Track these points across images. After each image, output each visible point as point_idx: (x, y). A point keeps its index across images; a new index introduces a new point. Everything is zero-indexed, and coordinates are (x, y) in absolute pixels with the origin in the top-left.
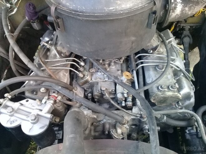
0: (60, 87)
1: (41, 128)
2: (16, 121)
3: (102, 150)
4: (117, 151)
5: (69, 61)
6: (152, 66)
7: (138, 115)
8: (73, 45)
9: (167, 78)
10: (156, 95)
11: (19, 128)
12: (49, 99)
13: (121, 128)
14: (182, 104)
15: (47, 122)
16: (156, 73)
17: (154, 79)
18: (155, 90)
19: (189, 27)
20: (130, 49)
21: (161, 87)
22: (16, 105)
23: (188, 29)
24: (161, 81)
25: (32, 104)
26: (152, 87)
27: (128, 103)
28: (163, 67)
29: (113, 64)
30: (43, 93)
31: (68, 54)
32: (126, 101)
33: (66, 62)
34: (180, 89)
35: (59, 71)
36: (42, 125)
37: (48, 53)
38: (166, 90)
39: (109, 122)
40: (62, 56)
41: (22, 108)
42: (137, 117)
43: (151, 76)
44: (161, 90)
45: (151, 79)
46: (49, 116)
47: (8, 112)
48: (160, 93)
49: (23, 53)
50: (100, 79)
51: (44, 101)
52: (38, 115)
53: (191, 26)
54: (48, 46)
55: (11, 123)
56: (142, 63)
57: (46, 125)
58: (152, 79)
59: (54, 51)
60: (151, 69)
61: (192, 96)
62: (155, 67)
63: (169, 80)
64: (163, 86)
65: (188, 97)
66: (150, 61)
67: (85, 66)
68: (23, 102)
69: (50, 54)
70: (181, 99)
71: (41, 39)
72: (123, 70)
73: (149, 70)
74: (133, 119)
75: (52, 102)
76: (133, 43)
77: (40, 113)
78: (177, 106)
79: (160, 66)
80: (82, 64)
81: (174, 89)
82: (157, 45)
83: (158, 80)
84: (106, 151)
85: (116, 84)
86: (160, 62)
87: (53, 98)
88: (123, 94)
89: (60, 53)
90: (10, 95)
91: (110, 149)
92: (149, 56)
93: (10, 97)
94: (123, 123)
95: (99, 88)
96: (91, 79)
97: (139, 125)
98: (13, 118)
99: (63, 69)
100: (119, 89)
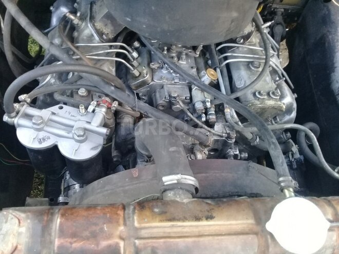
0: (113, 88)
1: (93, 149)
2: (49, 138)
3: (202, 173)
4: (223, 174)
5: (116, 47)
6: (243, 63)
7: (224, 135)
8: (138, 19)
9: (265, 81)
10: (252, 105)
11: (55, 148)
12: (98, 105)
14: (280, 121)
15: (101, 141)
16: (249, 73)
17: (248, 83)
18: (251, 97)
19: (283, 10)
20: (227, 31)
21: (259, 93)
22: (46, 113)
23: (281, 13)
24: (258, 86)
25: (70, 113)
26: (245, 94)
27: (210, 117)
28: (260, 65)
29: (184, 57)
30: (83, 96)
31: (111, 36)
32: (206, 113)
33: (111, 49)
34: (282, 97)
35: (101, 63)
36: (94, 145)
37: (76, 34)
38: (266, 97)
40: (103, 39)
41: (55, 118)
42: (222, 137)
43: (242, 77)
44: (259, 98)
45: (243, 82)
46: (104, 131)
47: (34, 124)
48: (257, 102)
50: (167, 79)
51: (91, 108)
52: (85, 130)
53: (285, 9)
54: (76, 21)
55: (40, 142)
57: (100, 145)
58: (245, 82)
59: (88, 30)
60: (242, 68)
61: (294, 108)
62: (249, 65)
63: (268, 84)
64: (262, 92)
65: (289, 110)
66: (238, 56)
68: (55, 109)
69: (79, 35)
70: (284, 110)
71: (51, 8)
73: (239, 69)
74: (216, 141)
75: (104, 110)
76: (232, 21)
77: (88, 126)
78: (273, 122)
79: (255, 62)
80: (135, 54)
81: (276, 96)
82: (250, 31)
83: (253, 85)
84: (208, 175)
85: (190, 90)
87: (104, 103)
88: (204, 102)
89: (100, 34)
90: (29, 97)
91: (213, 172)
92: (238, 47)
93: (29, 100)
95: (166, 94)
96: (152, 80)
97: (222, 150)
98: (42, 135)
99: (108, 60)
100: (198, 95)
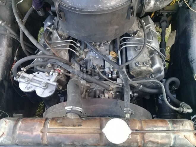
0: (62, 63)
1: (50, 92)
2: (32, 87)
3: (93, 105)
4: (103, 106)
5: (68, 42)
6: (133, 47)
7: (121, 84)
9: (143, 56)
10: (134, 70)
11: (34, 92)
12: (54, 72)
13: (108, 93)
14: (155, 77)
15: (54, 88)
16: (135, 52)
17: (133, 57)
18: (134, 65)
19: (167, 13)
20: (115, 34)
21: (138, 63)
22: (31, 76)
23: (166, 15)
24: (140, 59)
25: (42, 76)
26: (131, 63)
27: (113, 75)
28: (141, 48)
29: (102, 45)
30: (49, 67)
31: (67, 37)
32: (112, 74)
33: (66, 43)
34: (152, 65)
35: (60, 51)
36: (50, 90)
37: (51, 36)
38: (142, 65)
39: (99, 90)
40: (62, 39)
41: (35, 78)
42: (120, 85)
43: (131, 54)
44: (138, 66)
45: (131, 57)
46: (55, 84)
47: (25, 81)
48: (137, 68)
49: (32, 36)
50: (93, 57)
51: (51, 73)
52: (47, 83)
53: (168, 13)
54: (51, 30)
55: (28, 89)
56: (125, 44)
57: (54, 90)
58: (132, 57)
59: (56, 35)
60: (132, 50)
61: (162, 70)
62: (135, 48)
63: (145, 58)
64: (139, 62)
65: (159, 71)
66: (131, 44)
67: (81, 46)
68: (36, 74)
69: (53, 37)
70: (152, 72)
71: (44, 23)
72: (110, 49)
73: (130, 50)
75: (57, 74)
76: (116, 30)
77: (49, 82)
78: (151, 77)
79: (138, 47)
80: (78, 45)
81: (147, 64)
82: (137, 30)
83: (136, 58)
84: (96, 106)
85: (104, 61)
86: (138, 44)
87: (57, 71)
88: (109, 68)
89: (61, 36)
90: (25, 69)
91: (98, 104)
92: (131, 39)
93: (25, 70)
94: (109, 89)
95: (92, 64)
96: (86, 57)
97: (122, 92)
98: (29, 86)
99: (63, 49)
100: (107, 64)
